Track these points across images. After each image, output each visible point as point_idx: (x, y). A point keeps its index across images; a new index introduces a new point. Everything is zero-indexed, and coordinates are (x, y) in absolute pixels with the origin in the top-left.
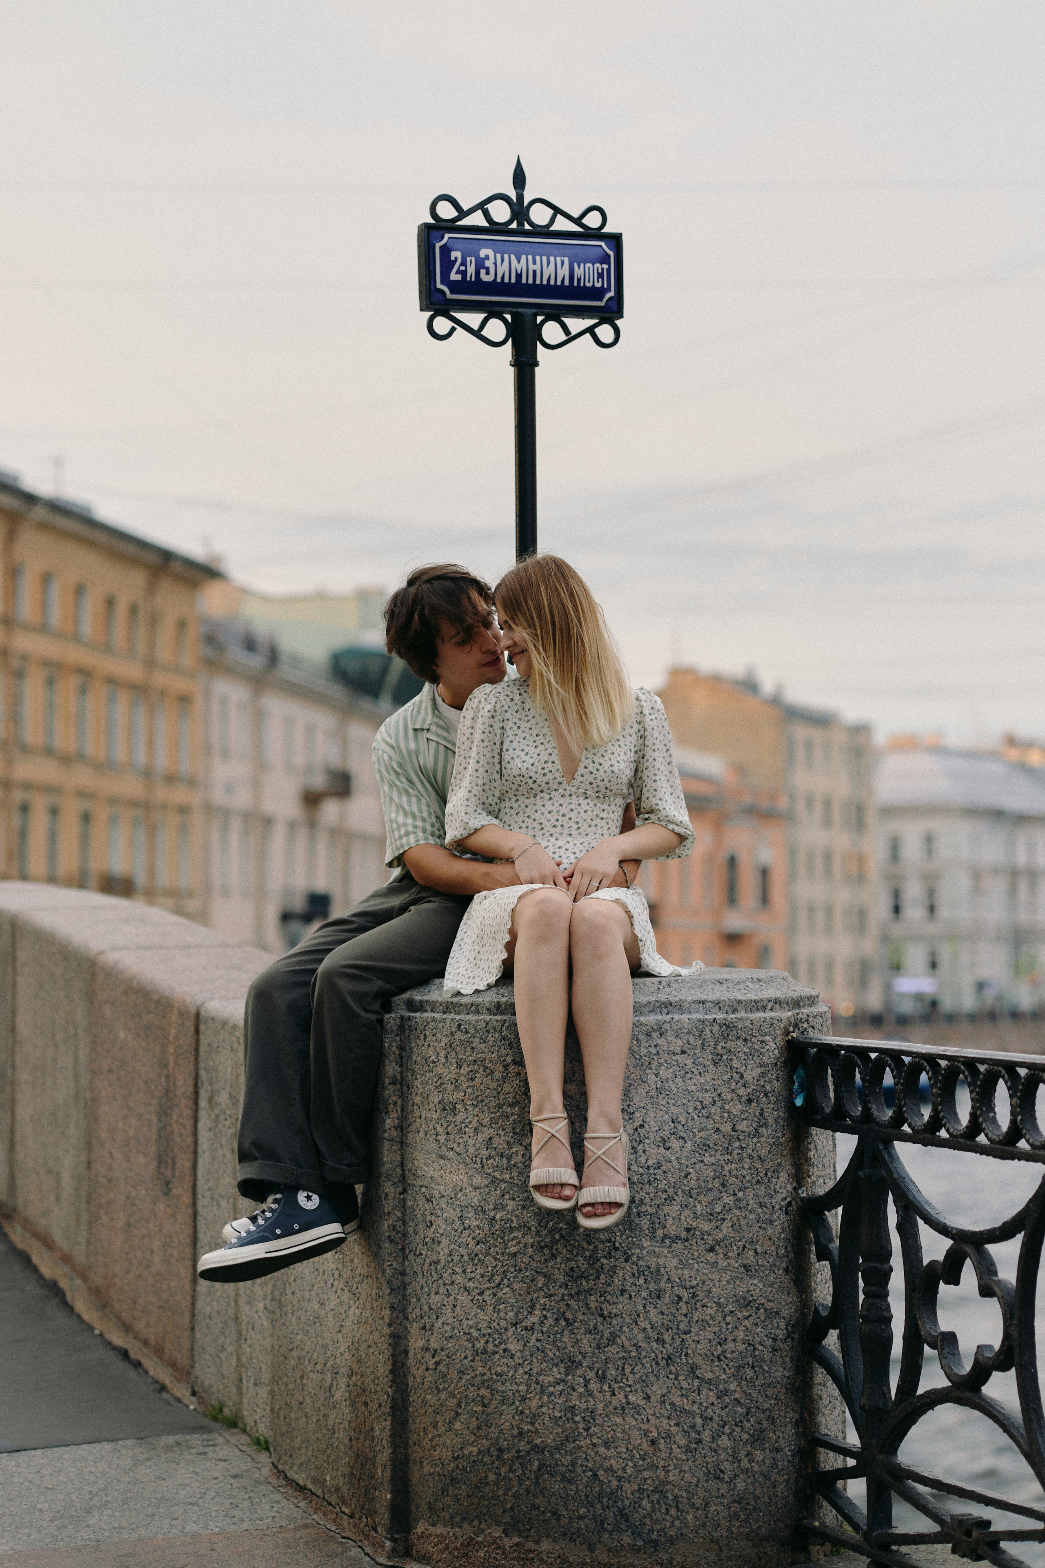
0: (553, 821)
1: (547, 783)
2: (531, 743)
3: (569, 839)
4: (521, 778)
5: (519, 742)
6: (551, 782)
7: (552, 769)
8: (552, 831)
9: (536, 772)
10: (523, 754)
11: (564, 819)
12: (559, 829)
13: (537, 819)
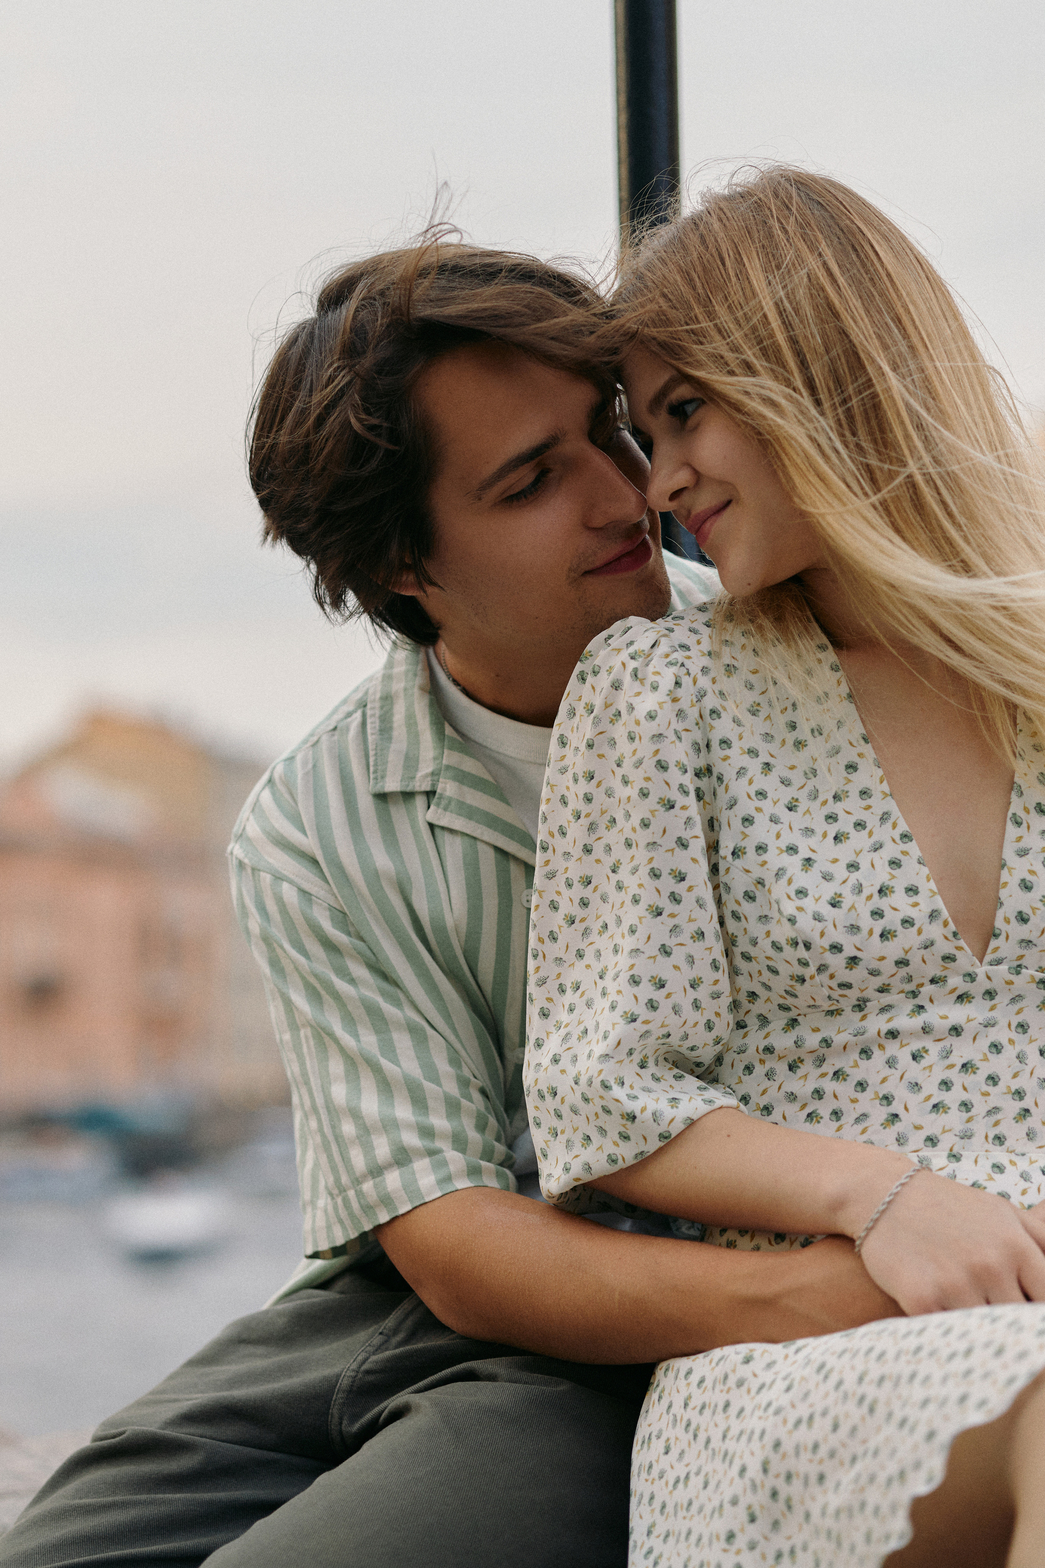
0: (930, 1087)
1: (902, 963)
2: (820, 825)
3: (1000, 1155)
4: (802, 952)
5: (774, 820)
6: (915, 958)
7: (913, 913)
8: (933, 1124)
9: (854, 929)
10: (793, 864)
11: (969, 1079)
12: (954, 1119)
13: (873, 1080)
